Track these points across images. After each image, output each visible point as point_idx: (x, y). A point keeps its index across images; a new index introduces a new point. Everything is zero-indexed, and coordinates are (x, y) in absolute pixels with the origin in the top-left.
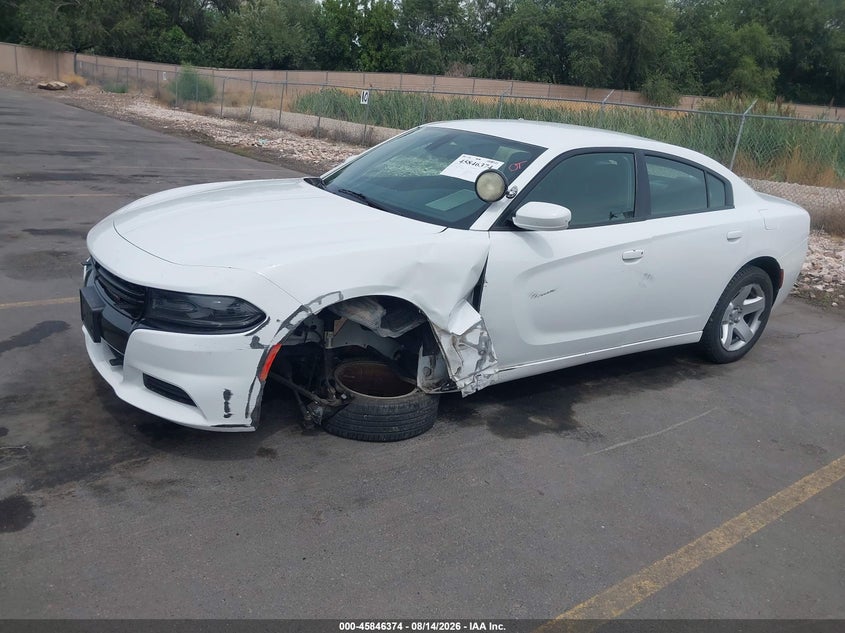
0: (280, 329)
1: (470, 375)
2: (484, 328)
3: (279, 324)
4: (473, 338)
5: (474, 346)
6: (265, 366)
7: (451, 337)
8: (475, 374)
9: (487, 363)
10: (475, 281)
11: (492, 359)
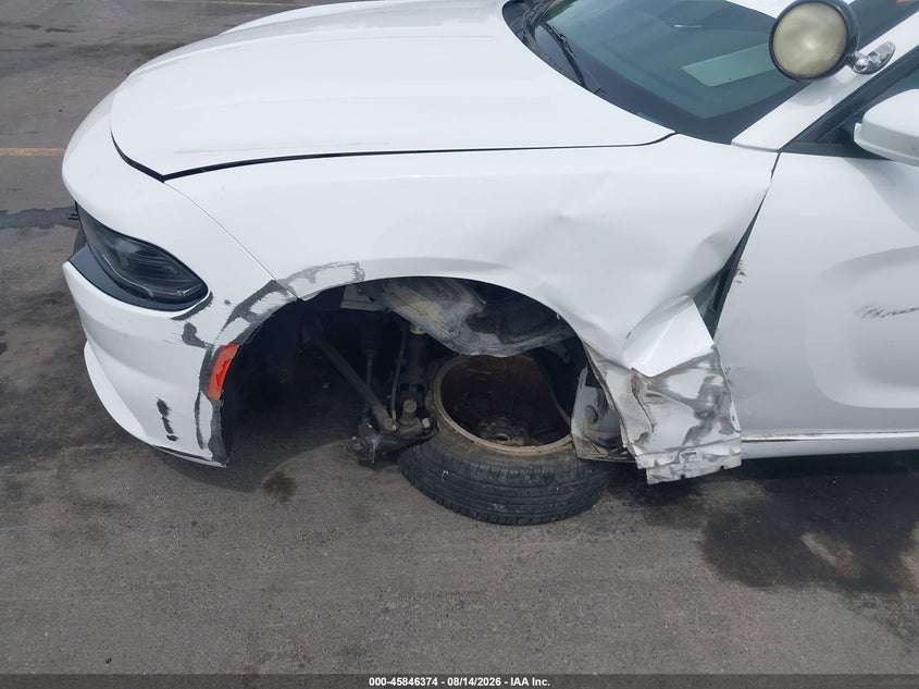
0: (231, 319)
1: (671, 450)
2: (716, 369)
3: (229, 310)
4: (687, 386)
5: (686, 401)
6: (214, 380)
7: (630, 376)
8: (682, 450)
9: (715, 433)
10: (715, 265)
11: (729, 429)
